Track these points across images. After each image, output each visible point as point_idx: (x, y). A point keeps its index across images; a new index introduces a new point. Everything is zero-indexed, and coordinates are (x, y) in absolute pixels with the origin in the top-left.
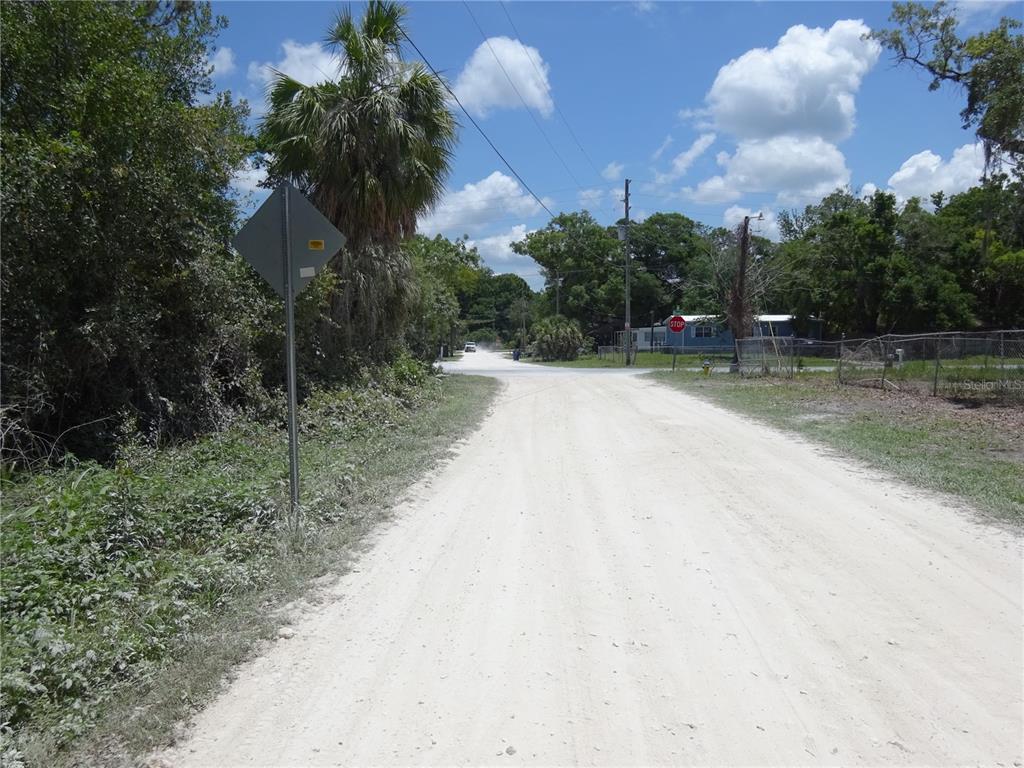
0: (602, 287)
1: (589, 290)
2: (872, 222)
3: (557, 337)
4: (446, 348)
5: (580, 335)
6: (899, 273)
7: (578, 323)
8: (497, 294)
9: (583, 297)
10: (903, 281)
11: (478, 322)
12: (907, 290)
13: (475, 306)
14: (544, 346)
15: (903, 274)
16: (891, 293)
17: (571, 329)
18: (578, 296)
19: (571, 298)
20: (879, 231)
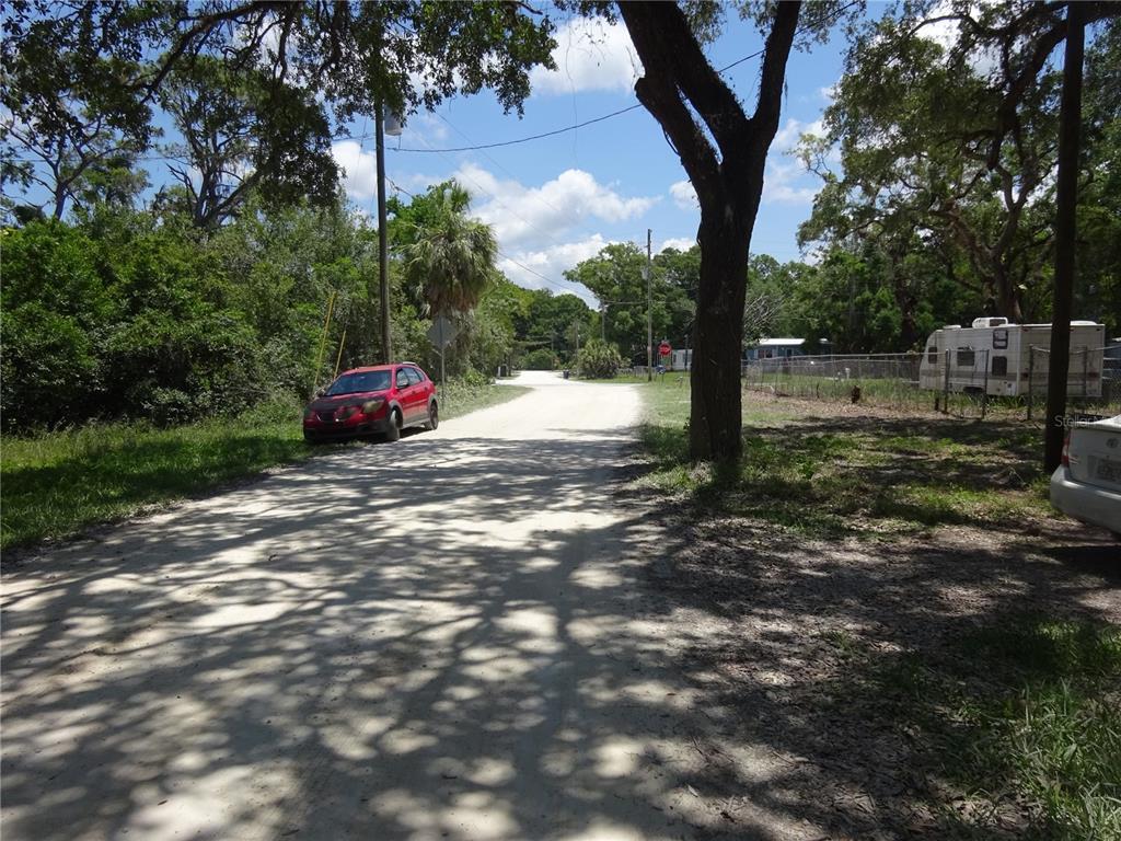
0: (647, 312)
1: (633, 315)
2: (862, 261)
3: (599, 358)
4: (504, 369)
5: (619, 357)
6: (881, 305)
7: (617, 346)
8: (557, 314)
9: (628, 322)
10: (884, 312)
11: (535, 343)
12: (886, 319)
13: (534, 326)
14: (587, 366)
15: (885, 306)
16: (874, 322)
17: (611, 351)
18: (623, 321)
19: (617, 323)
20: (866, 269)
